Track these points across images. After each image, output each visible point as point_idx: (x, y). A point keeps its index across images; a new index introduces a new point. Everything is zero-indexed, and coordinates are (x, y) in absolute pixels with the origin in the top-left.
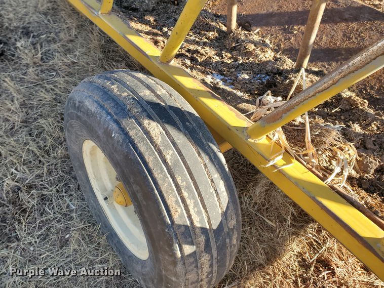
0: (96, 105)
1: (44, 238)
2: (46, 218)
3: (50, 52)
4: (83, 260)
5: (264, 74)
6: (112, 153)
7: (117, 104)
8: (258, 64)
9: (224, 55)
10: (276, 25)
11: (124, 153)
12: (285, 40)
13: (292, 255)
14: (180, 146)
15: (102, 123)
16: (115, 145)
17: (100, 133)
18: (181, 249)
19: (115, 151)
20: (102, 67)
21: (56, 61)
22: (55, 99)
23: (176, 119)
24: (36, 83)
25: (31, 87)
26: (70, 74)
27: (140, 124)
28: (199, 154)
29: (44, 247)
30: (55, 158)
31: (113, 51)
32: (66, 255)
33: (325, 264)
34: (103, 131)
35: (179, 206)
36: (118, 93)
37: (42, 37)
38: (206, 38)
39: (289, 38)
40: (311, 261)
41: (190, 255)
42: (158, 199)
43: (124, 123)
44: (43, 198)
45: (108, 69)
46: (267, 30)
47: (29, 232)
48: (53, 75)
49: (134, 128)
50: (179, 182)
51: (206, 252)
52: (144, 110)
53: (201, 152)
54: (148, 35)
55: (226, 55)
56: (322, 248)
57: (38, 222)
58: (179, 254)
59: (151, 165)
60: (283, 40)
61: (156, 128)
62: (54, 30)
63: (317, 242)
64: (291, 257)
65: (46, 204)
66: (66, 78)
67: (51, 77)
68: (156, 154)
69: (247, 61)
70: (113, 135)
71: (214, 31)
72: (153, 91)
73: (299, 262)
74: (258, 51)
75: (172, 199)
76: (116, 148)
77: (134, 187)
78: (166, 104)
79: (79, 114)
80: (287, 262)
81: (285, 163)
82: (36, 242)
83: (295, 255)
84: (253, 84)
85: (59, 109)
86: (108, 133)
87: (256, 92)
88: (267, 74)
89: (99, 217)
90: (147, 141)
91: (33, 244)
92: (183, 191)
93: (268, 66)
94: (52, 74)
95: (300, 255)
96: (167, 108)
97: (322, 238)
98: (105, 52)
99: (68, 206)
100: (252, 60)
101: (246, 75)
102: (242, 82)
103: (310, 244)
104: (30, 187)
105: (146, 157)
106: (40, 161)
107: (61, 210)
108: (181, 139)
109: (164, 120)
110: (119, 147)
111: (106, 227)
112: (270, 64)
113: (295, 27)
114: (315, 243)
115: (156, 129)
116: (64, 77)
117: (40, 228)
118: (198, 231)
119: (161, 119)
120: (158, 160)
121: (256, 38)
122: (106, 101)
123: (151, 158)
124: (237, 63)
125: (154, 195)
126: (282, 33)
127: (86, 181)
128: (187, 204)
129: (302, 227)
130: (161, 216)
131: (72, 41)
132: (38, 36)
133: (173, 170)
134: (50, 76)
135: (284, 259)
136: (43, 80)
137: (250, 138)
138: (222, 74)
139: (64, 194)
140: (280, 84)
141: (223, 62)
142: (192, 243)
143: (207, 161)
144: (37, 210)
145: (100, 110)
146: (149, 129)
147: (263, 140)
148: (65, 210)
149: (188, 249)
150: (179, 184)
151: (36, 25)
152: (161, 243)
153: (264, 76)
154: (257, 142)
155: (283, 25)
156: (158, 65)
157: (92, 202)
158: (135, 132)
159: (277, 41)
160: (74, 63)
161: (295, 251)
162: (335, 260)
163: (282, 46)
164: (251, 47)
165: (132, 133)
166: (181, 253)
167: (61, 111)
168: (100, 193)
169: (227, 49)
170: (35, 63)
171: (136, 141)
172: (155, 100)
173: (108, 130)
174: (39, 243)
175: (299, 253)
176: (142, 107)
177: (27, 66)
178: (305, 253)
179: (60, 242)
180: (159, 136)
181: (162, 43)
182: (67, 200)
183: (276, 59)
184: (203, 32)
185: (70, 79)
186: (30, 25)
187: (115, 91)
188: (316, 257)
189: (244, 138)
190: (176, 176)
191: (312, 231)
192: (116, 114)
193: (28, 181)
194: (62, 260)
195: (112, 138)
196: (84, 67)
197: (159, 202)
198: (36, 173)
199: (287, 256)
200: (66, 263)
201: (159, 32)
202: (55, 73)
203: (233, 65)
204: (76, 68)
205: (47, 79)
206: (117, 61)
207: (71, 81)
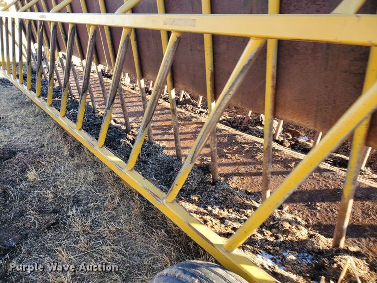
3: (96, 220)
5: (306, 253)
8: (298, 242)
9: (265, 233)
10: (300, 202)
12: (312, 215)
20: (144, 234)
21: (102, 228)
24: (86, 251)
25: (80, 256)
26: (115, 242)
31: (152, 218)
37: (89, 205)
38: (245, 216)
39: (315, 214)
45: (149, 236)
46: (293, 206)
54: (197, 214)
55: (267, 233)
60: (310, 215)
62: (99, 198)
66: (113, 246)
67: (99, 246)
69: (287, 239)
71: (250, 209)
74: (294, 229)
87: (308, 275)
88: (309, 253)
93: (307, 244)
94: (99, 242)
98: (145, 218)
100: (291, 238)
101: (293, 256)
102: (291, 263)
112: (310, 243)
113: (318, 204)
116: (110, 245)
121: (289, 216)
124: (279, 240)
126: (308, 209)
131: (115, 208)
132: (86, 204)
134: (97, 244)
136: (92, 248)
138: (269, 253)
140: (329, 268)
141: (266, 240)
151: (84, 194)
155: (307, 202)
156: (224, 253)
159: (304, 216)
160: (118, 231)
163: (311, 221)
164: (287, 225)
169: (266, 227)
170: (84, 231)
177: (77, 234)
181: (210, 222)
183: (311, 236)
184: (241, 210)
185: (116, 247)
186: (80, 195)
196: (128, 234)
201: (205, 211)
202: (101, 241)
203: (276, 243)
204: (120, 235)
205: (95, 248)
206: (156, 228)
207: (116, 249)
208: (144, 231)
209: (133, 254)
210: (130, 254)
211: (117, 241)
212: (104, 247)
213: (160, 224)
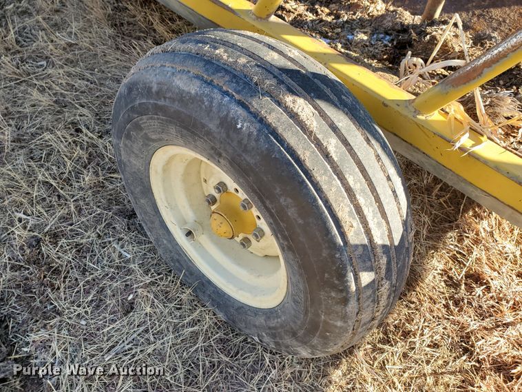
0: (198, 83)
1: (98, 304)
2: (92, 276)
3: (26, 30)
4: (164, 326)
5: (381, 33)
6: (240, 156)
7: (235, 76)
8: (370, 21)
9: (318, 10)
11: (262, 152)
13: (435, 274)
14: (343, 131)
15: (214, 109)
16: (245, 141)
17: (213, 126)
18: (357, 279)
19: (245, 150)
20: (118, 48)
21: (40, 43)
22: (56, 102)
23: (328, 91)
24: (19, 79)
25: (11, 86)
26: (69, 62)
27: (279, 103)
28: (368, 141)
29: (101, 317)
30: (81, 189)
31: (128, 23)
32: (136, 323)
33: (476, 278)
34: (218, 122)
35: (354, 218)
36: (231, 60)
40: (460, 278)
41: (368, 286)
42: (324, 212)
43: (255, 104)
44: (79, 249)
47: (72, 299)
48: (42, 66)
49: (272, 110)
50: (351, 184)
51: (386, 279)
52: (281, 82)
53: (370, 138)
55: (322, 11)
56: (468, 260)
57: (81, 284)
58: (353, 287)
59: (308, 164)
61: (305, 107)
63: (460, 253)
64: (434, 277)
65: (85, 257)
66: (66, 69)
67: (41, 69)
68: (313, 146)
69: (354, 17)
70: (239, 126)
72: (281, 53)
73: (445, 281)
74: (366, 2)
75: (344, 210)
76: (246, 146)
77: (282, 200)
78: (307, 71)
79: (161, 103)
80: (432, 284)
81: (474, 143)
82: (86, 312)
83: (438, 274)
84: (376, 46)
85: (68, 116)
86: (228, 124)
87: (385, 57)
88: (387, 33)
89: (179, 262)
90: (296, 129)
91: (83, 316)
92: (358, 196)
94: (39, 63)
95: (445, 272)
96: (310, 76)
97: (466, 249)
98: (115, 25)
99: (120, 256)
100: (360, 15)
101: (363, 35)
102: (360, 45)
103: (454, 258)
104: (55, 237)
105: (299, 153)
106: (59, 197)
107: (111, 262)
108: (343, 121)
109: (313, 95)
110: (253, 144)
111: (191, 274)
114: (458, 256)
115: (306, 109)
116: (61, 68)
117: (87, 292)
118: (379, 251)
119: (309, 94)
120: (317, 156)
122: (213, 74)
123: (308, 154)
124: (341, 20)
125: (318, 207)
127: (153, 213)
128: (363, 214)
129: (439, 239)
130: (329, 236)
131: (57, 11)
133: (341, 167)
134: (38, 67)
135: (427, 281)
136: (29, 74)
137: (419, 114)
138: (326, 37)
139: (111, 239)
140: (417, 42)
141: (321, 21)
142: (371, 269)
143: (380, 151)
144: (76, 266)
145: (207, 90)
146: (295, 110)
147: (435, 116)
148: (118, 261)
149: (366, 278)
150: (352, 186)
152: (326, 275)
153: (382, 36)
154: (429, 118)
156: (253, 23)
157: (165, 242)
158: (275, 117)
160: (70, 45)
161: (438, 268)
162: (487, 271)
165: (271, 119)
166: (356, 285)
167: (72, 118)
168: (177, 227)
169: (321, 2)
170: (7, 49)
171: (280, 130)
172: (290, 65)
173: (229, 120)
174: (92, 312)
175: (442, 270)
176: (275, 77)
178: (451, 269)
179: (123, 307)
180: (313, 119)
182: (116, 246)
185: (73, 69)
187: (225, 57)
188: (464, 273)
189: (410, 116)
190: (347, 176)
191: (452, 241)
192: (238, 92)
193: (49, 227)
194: (132, 331)
195: (239, 131)
196: (89, 50)
197: (326, 216)
198: (58, 215)
199: (430, 277)
200: (139, 335)
202: (44, 63)
203: (336, 23)
204: (76, 52)
205: (35, 73)
206: (139, 38)
207: (74, 73)
208: (116, 44)
209: (106, 79)
210: (99, 79)
211: (72, 62)
212: (50, 71)
213: (144, 33)
